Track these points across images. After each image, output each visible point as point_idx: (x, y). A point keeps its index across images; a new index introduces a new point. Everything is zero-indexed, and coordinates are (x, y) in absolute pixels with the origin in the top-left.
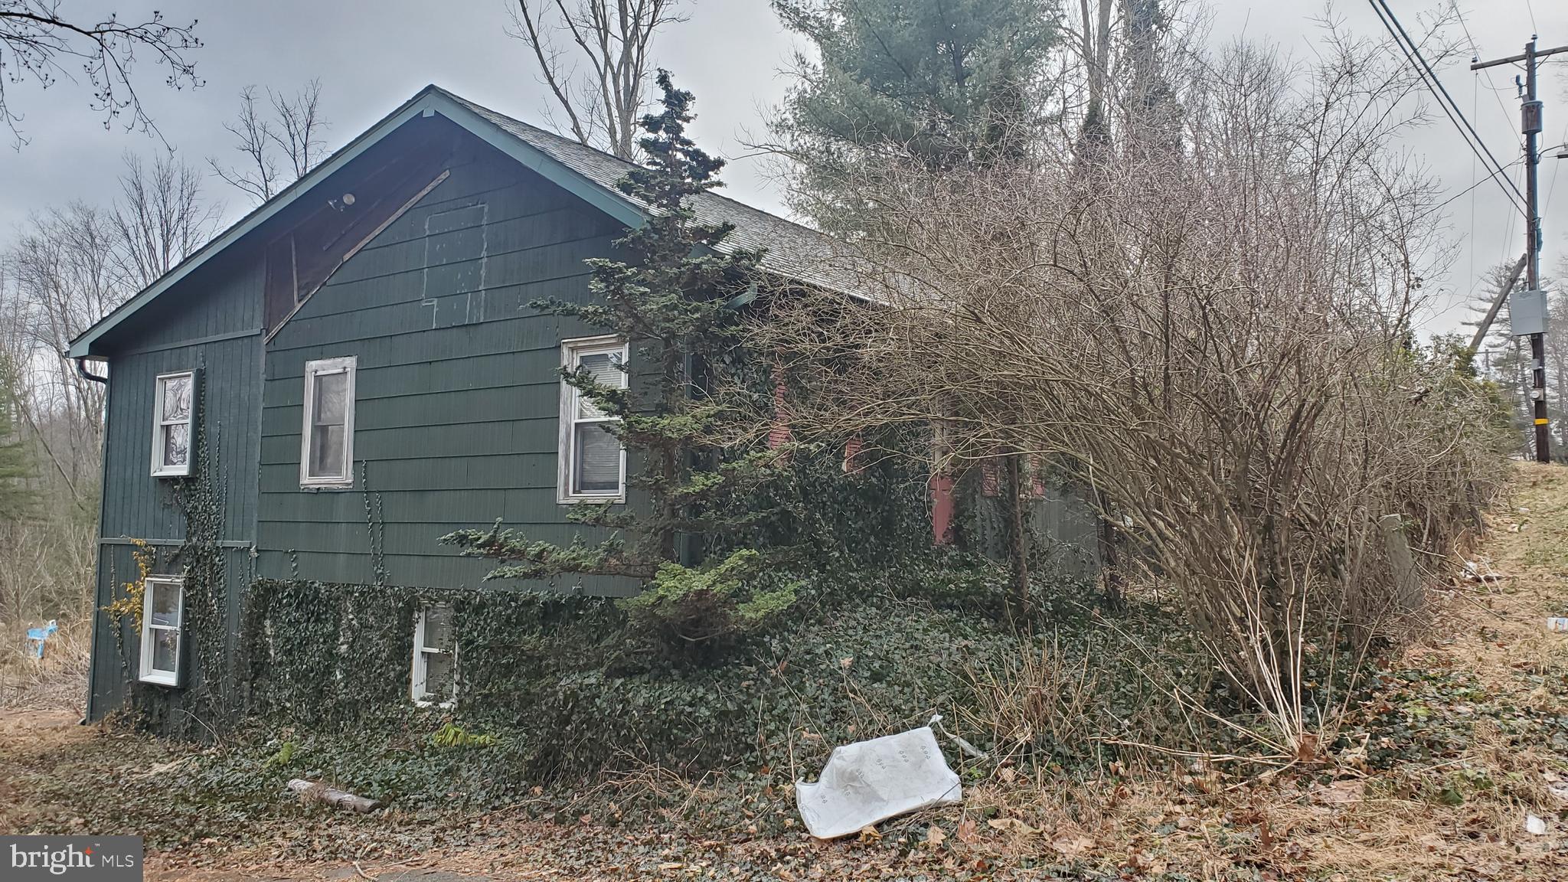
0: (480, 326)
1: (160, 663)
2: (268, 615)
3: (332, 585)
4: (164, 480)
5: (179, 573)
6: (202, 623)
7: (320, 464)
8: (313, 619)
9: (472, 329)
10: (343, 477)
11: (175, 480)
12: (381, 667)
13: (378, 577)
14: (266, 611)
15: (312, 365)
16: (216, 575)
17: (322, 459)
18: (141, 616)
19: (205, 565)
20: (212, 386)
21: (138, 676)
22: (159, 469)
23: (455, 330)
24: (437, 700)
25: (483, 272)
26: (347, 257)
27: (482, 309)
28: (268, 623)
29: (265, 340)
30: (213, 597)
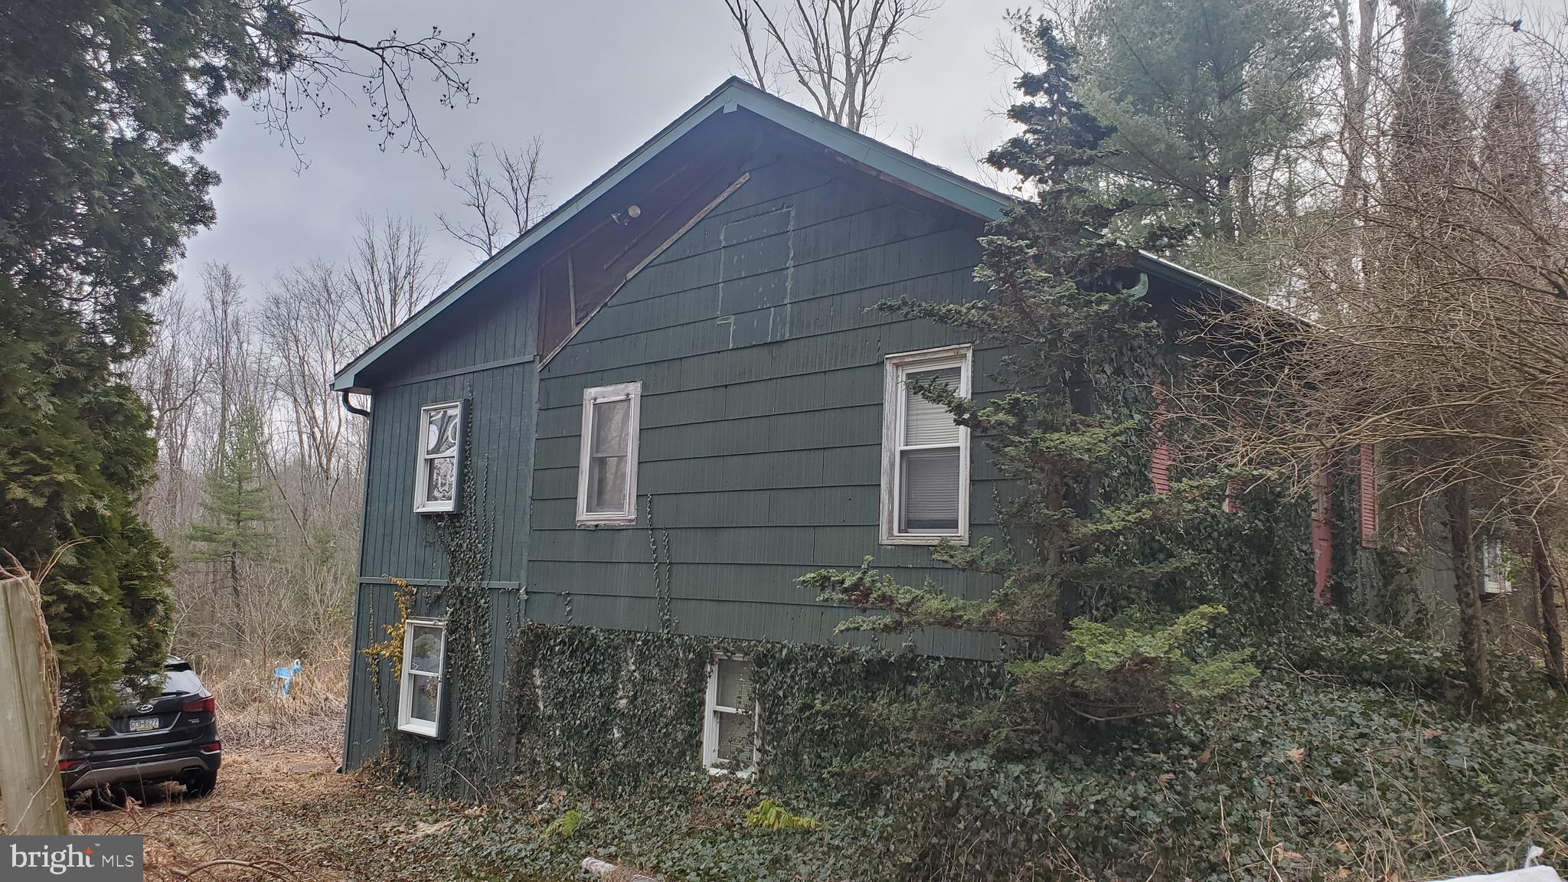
0: (784, 345)
1: (419, 712)
2: (537, 663)
3: (610, 631)
4: (427, 516)
5: (442, 616)
6: (464, 671)
7: (598, 498)
8: (588, 669)
9: (775, 348)
10: (625, 512)
11: (440, 516)
12: (667, 726)
13: (666, 624)
14: (534, 659)
15: (591, 392)
16: (481, 617)
17: (600, 493)
18: (401, 660)
19: (469, 607)
20: (480, 417)
21: (396, 723)
22: (423, 505)
23: (755, 350)
24: (735, 767)
25: (789, 284)
26: (630, 275)
27: (788, 325)
28: (537, 672)
29: (539, 367)
30: (476, 643)
